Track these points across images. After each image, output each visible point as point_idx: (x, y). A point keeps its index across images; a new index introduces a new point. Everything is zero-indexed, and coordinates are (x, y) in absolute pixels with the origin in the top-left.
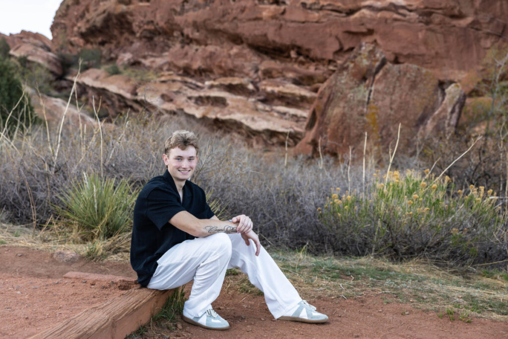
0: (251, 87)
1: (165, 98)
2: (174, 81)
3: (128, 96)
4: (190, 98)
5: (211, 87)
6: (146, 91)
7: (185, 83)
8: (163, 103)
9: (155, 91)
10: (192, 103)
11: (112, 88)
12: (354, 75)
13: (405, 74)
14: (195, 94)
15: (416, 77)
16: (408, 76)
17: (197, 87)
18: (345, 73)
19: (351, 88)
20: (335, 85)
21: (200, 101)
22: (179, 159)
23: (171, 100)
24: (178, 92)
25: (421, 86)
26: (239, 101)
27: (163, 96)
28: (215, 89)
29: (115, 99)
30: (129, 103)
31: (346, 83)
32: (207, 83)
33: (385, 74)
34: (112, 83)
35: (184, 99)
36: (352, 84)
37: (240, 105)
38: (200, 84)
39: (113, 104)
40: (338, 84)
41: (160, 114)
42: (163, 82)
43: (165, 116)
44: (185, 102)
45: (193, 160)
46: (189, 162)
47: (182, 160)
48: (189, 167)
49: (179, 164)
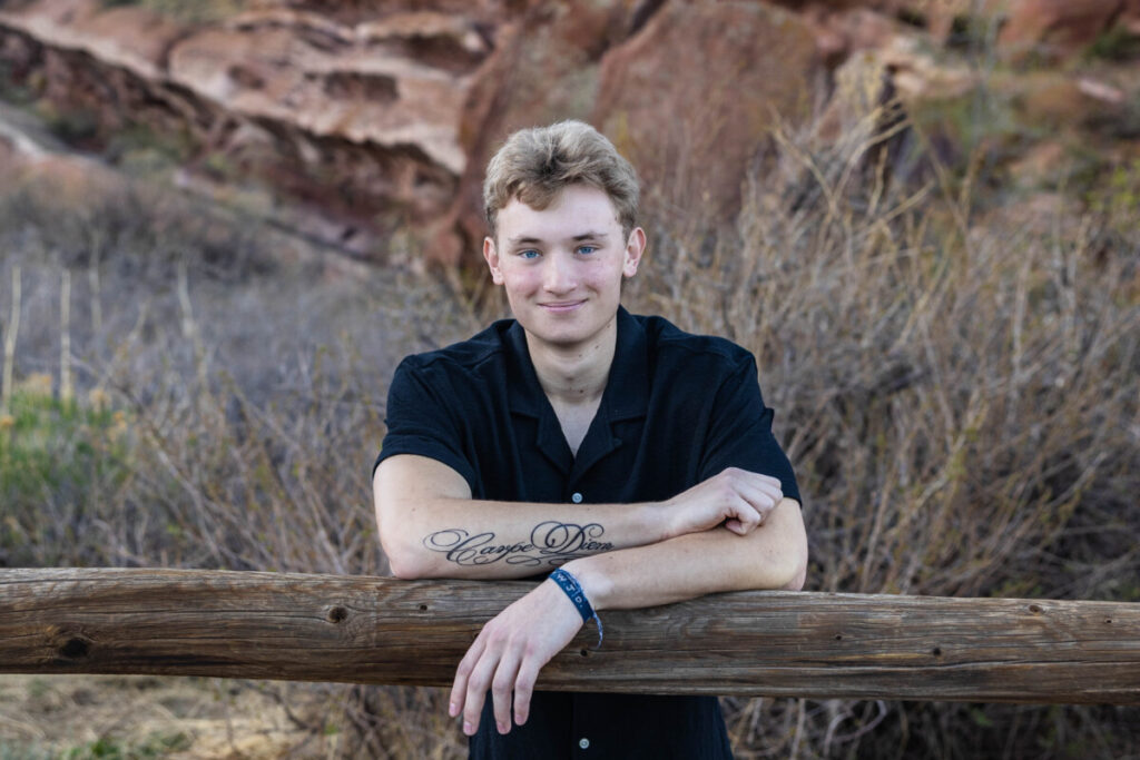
0: (472, 42)
1: (243, 77)
2: (275, 25)
3: (147, 70)
4: (311, 77)
5: (374, 41)
6: (194, 54)
7: (303, 30)
8: (232, 95)
9: (214, 57)
10: (315, 91)
11: (107, 49)
12: (571, 37)
13: (722, 28)
14: (325, 64)
15: (754, 36)
16: (731, 32)
17: (336, 45)
18: (544, 31)
19: (562, 74)
20: (514, 67)
21: (341, 84)
22: (530, 253)
23: (257, 84)
24: (283, 64)
25: (768, 60)
26: (434, 85)
27: (237, 74)
28: (380, 50)
29: (117, 80)
30: (159, 92)
31: (545, 62)
32: (364, 31)
33: (663, 33)
34: (103, 33)
35: (297, 79)
36: (561, 62)
37: (432, 97)
38: (345, 33)
39: (113, 97)
40: (523, 64)
41: (232, 125)
42: (246, 29)
43: (246, 133)
44: (298, 89)
45: (596, 249)
46: (579, 259)
47: (542, 254)
48: (574, 285)
49: (531, 274)
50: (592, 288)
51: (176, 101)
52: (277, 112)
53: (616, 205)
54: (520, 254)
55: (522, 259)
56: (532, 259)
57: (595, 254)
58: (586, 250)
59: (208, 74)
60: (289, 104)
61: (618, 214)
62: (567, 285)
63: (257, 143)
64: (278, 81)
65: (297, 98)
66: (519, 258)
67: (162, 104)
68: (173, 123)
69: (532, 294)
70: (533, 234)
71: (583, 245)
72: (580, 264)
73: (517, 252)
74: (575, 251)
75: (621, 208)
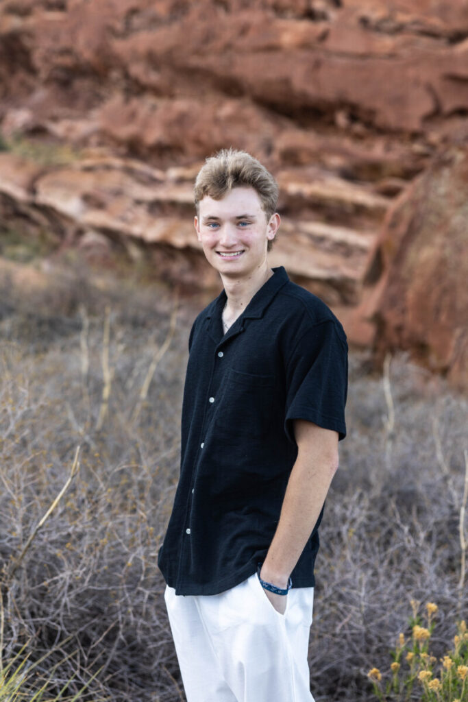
1: (91, 201)
2: (108, 168)
4: (138, 202)
5: (181, 180)
6: (56, 185)
7: (129, 171)
8: (83, 212)
9: (70, 188)
10: (141, 212)
14: (149, 194)
17: (153, 182)
19: (459, 205)
20: (425, 198)
21: (159, 208)
22: (214, 225)
24: (118, 193)
27: (86, 198)
28: (187, 186)
30: (24, 209)
31: (448, 195)
32: (173, 173)
35: (128, 203)
36: (459, 196)
38: (158, 174)
40: (431, 195)
41: (80, 232)
42: (89, 169)
43: (91, 238)
44: (130, 210)
45: (249, 224)
46: (239, 229)
47: (220, 226)
48: (235, 243)
49: (214, 236)
50: (246, 244)
51: (36, 215)
52: (116, 224)
53: (263, 200)
54: (209, 225)
55: (211, 228)
56: (215, 228)
57: (248, 226)
58: (244, 224)
59: (67, 197)
60: (123, 219)
61: (263, 205)
62: (232, 242)
63: (99, 245)
64: (114, 204)
65: (130, 216)
66: (208, 227)
67: (25, 217)
68: (33, 231)
69: (214, 246)
70: (215, 215)
71: (242, 221)
72: (240, 231)
73: (208, 224)
74: (238, 224)
75: (265, 202)
